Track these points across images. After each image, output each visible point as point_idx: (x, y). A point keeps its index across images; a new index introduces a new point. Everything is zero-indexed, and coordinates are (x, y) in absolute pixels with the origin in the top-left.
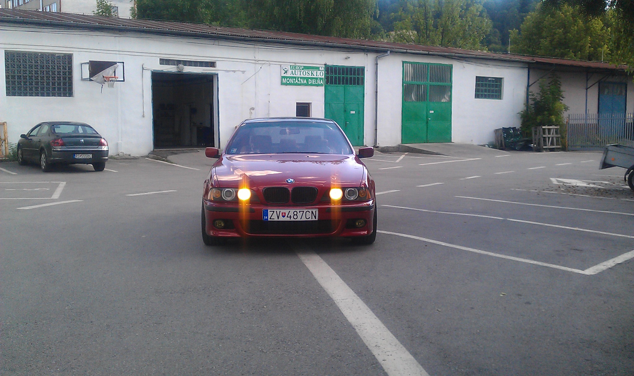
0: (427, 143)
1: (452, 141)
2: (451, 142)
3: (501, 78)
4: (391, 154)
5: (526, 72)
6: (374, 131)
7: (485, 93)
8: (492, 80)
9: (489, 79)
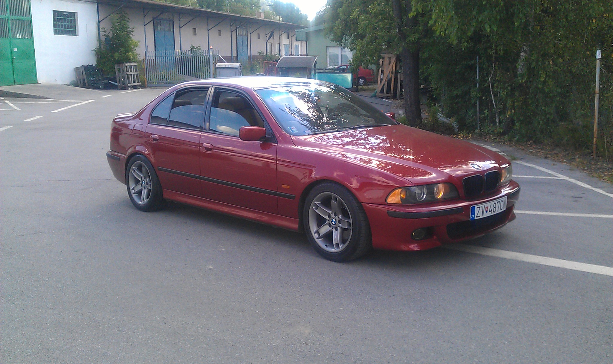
0: (15, 85)
1: (39, 82)
2: (37, 83)
3: (75, 13)
5: (95, 6)
7: (62, 29)
8: (67, 15)
9: (64, 14)
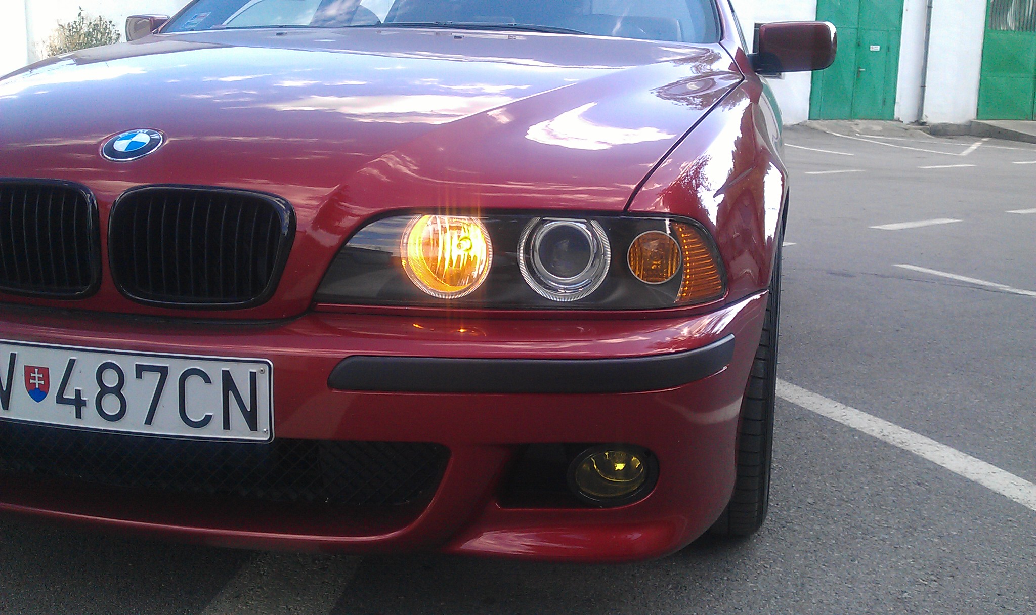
0: (1033, 120)
4: (950, 138)
6: (919, 90)
